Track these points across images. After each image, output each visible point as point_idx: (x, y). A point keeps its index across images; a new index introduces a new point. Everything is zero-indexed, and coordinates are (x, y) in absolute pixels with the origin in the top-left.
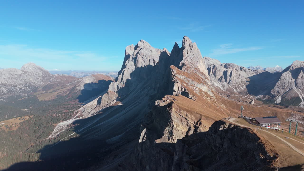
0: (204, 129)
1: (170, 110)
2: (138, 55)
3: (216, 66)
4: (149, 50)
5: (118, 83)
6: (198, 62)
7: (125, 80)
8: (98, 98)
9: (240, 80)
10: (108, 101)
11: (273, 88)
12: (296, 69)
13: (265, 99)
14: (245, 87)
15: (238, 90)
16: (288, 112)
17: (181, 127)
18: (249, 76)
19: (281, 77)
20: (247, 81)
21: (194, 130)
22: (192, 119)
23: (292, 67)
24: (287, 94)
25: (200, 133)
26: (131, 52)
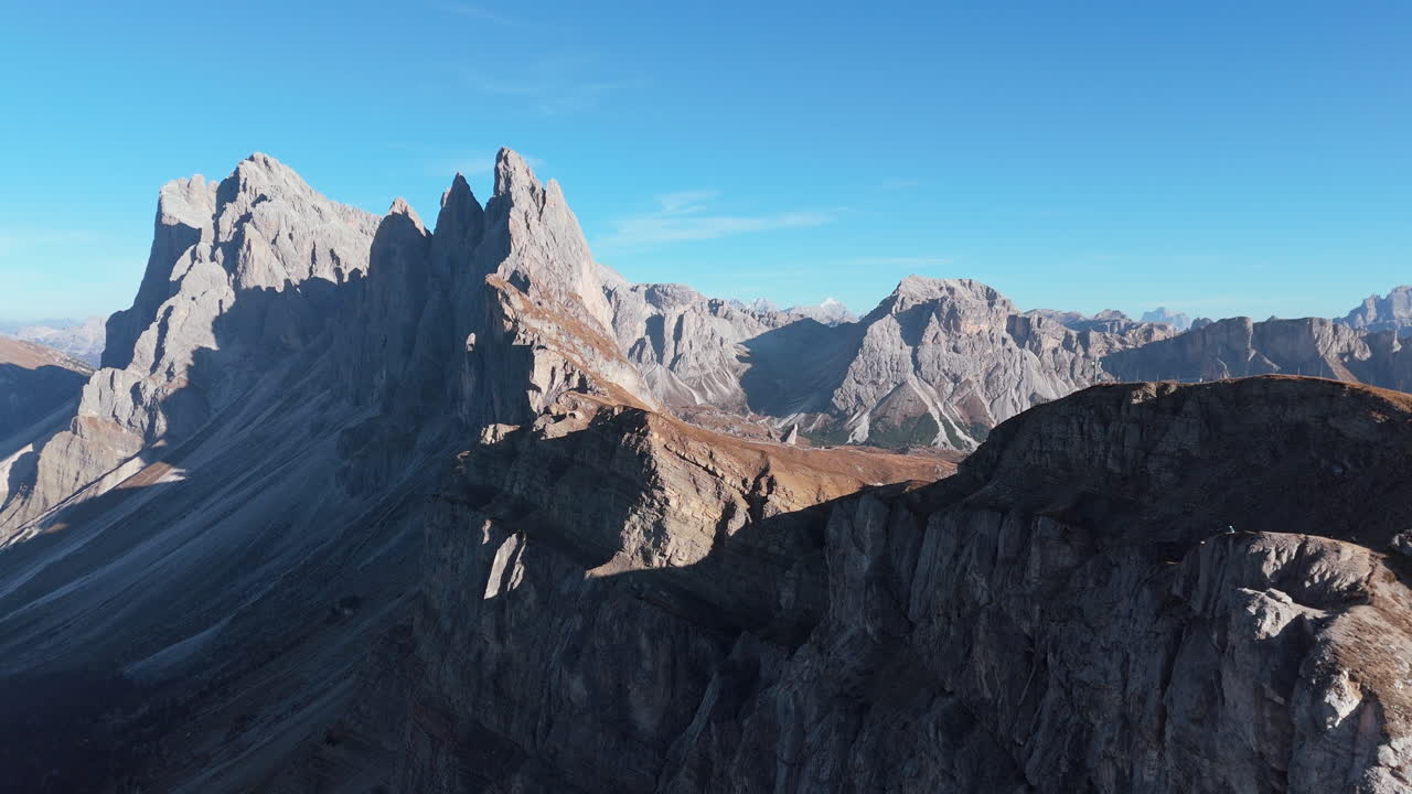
0: (789, 504)
1: (639, 441)
2: (248, 227)
3: (616, 297)
4: (308, 207)
5: (138, 373)
6: (575, 268)
7: (179, 354)
8: (16, 457)
9: (714, 356)
10: (82, 473)
11: (839, 385)
12: (914, 307)
13: (811, 428)
14: (734, 382)
15: (710, 394)
16: (924, 466)
17: (695, 503)
18: (743, 336)
19: (866, 340)
20: (739, 358)
21: (748, 510)
22: (732, 473)
23: (900, 299)
24: (889, 404)
25: (779, 519)
26: (195, 211)
